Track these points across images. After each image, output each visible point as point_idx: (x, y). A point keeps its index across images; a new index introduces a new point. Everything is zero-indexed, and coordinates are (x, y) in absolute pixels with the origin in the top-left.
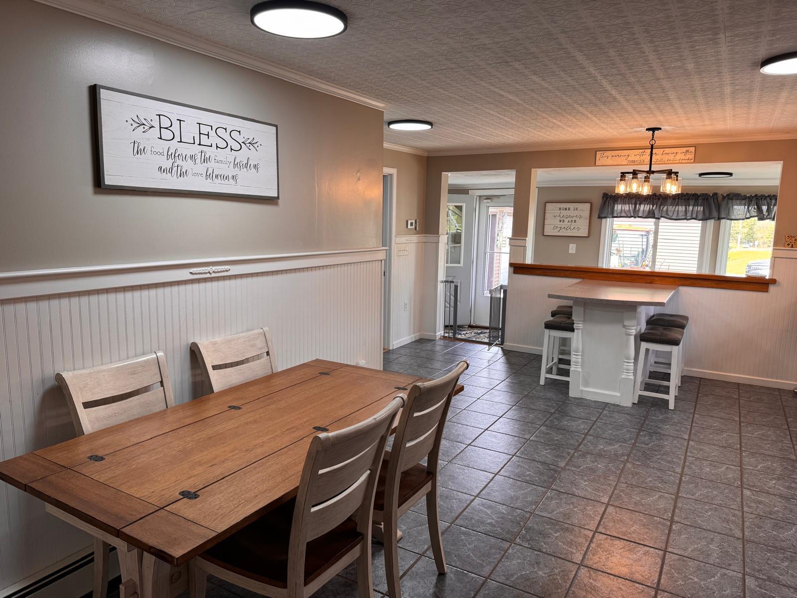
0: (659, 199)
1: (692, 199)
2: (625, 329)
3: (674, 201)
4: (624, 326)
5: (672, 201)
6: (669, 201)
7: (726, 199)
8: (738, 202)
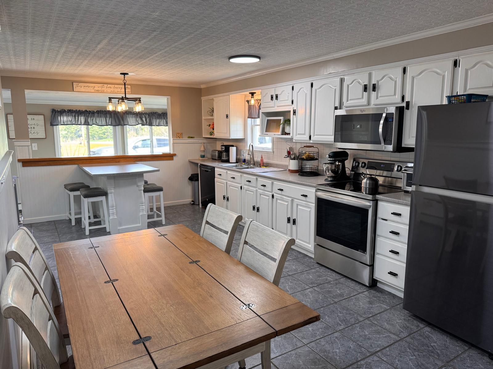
0: (89, 114)
1: (108, 114)
2: (138, 188)
3: (98, 115)
4: (138, 186)
5: (97, 115)
6: (96, 115)
7: (125, 114)
8: (131, 115)
